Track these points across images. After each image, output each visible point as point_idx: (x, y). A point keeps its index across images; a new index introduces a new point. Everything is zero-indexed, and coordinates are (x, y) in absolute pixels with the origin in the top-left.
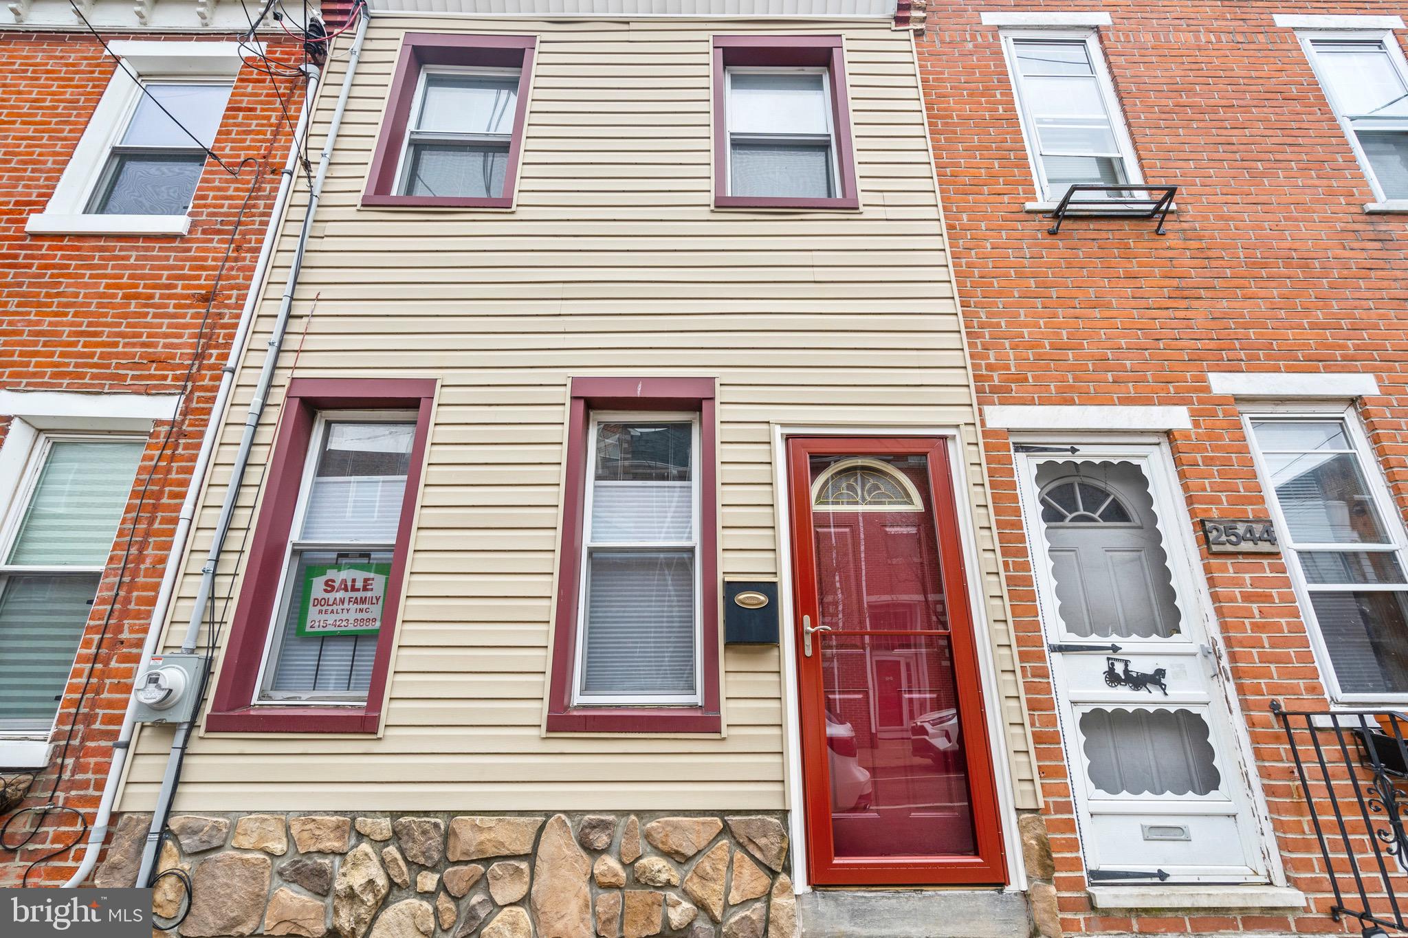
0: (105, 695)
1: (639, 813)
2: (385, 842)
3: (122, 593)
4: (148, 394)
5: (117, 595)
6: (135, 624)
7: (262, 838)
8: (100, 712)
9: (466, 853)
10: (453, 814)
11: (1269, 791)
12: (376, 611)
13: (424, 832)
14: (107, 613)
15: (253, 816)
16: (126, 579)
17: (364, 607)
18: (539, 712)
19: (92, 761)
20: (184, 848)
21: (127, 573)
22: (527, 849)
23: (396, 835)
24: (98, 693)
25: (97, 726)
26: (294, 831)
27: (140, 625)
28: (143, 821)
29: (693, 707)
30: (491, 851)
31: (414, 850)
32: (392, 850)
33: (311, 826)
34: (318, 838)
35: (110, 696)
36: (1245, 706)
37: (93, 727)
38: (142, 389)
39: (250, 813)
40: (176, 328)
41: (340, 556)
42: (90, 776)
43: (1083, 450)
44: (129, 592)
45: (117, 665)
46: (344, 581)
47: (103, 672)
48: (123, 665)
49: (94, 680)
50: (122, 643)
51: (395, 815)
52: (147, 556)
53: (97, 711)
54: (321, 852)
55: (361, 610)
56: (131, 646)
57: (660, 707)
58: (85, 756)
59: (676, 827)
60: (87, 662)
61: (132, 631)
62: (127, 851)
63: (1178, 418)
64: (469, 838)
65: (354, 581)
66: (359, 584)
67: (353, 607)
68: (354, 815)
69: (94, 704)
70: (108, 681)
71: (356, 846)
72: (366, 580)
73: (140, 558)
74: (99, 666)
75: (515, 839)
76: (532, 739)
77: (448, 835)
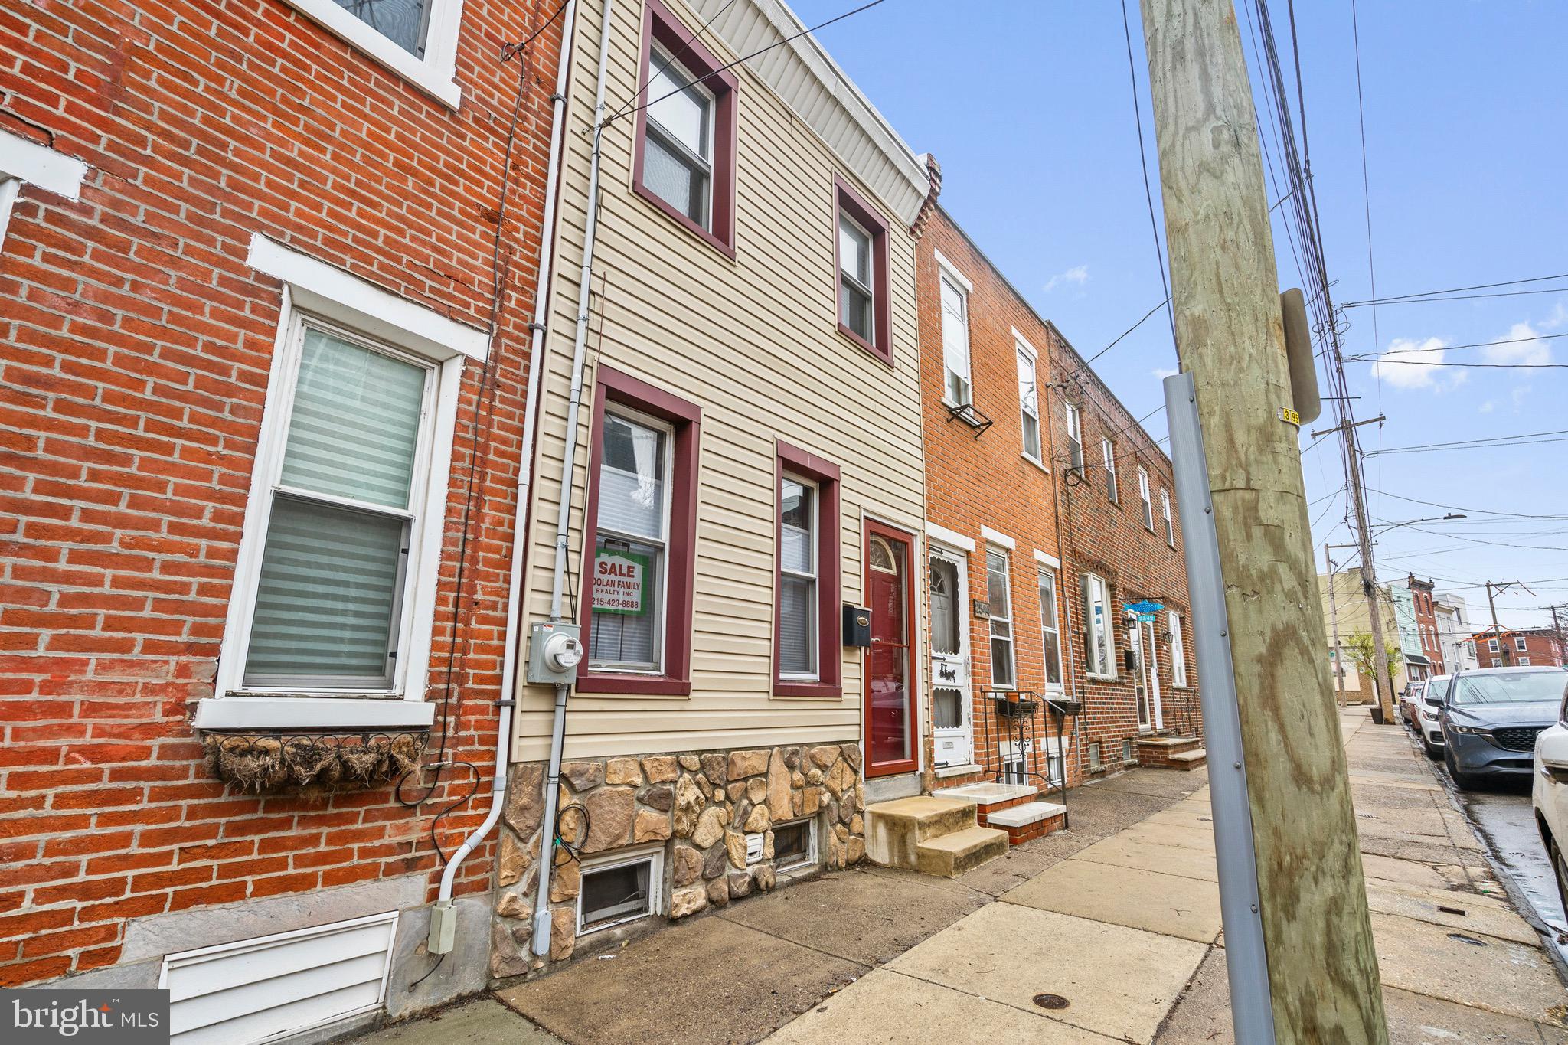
0: (471, 655)
1: (807, 744)
2: (696, 772)
3: (468, 551)
4: (452, 319)
5: (463, 551)
6: (487, 586)
7: (627, 775)
8: (471, 672)
9: (738, 775)
10: (728, 750)
11: (975, 725)
12: (636, 596)
13: (718, 763)
14: (458, 570)
15: (615, 759)
16: (470, 537)
17: (629, 591)
18: (765, 683)
19: (472, 718)
20: (577, 787)
21: (469, 530)
22: (765, 770)
23: (703, 765)
24: (464, 653)
25: (470, 685)
26: (647, 768)
27: (492, 588)
28: (537, 769)
29: (815, 682)
30: (750, 772)
31: (714, 775)
32: (700, 776)
33: (656, 764)
34: (660, 772)
35: (477, 656)
36: (974, 688)
37: (467, 686)
38: (445, 310)
39: (613, 757)
40: (466, 242)
41: (607, 541)
42: (472, 732)
43: (945, 554)
44: (475, 550)
45: (478, 626)
46: (613, 566)
47: (465, 632)
48: (484, 627)
49: (458, 640)
50: (477, 603)
51: (699, 753)
52: (486, 514)
53: (468, 670)
54: (663, 782)
55: (627, 594)
56: (487, 608)
57: (802, 681)
58: (465, 713)
59: (825, 751)
60: (447, 620)
61: (485, 593)
62: (531, 795)
63: (970, 544)
64: (742, 765)
65: (620, 566)
66: (624, 571)
67: (622, 590)
68: (677, 754)
69: (463, 664)
70: (472, 642)
71: (681, 776)
72: (629, 567)
73: (479, 517)
74: (460, 625)
75: (757, 762)
76: (762, 700)
77: (730, 763)
